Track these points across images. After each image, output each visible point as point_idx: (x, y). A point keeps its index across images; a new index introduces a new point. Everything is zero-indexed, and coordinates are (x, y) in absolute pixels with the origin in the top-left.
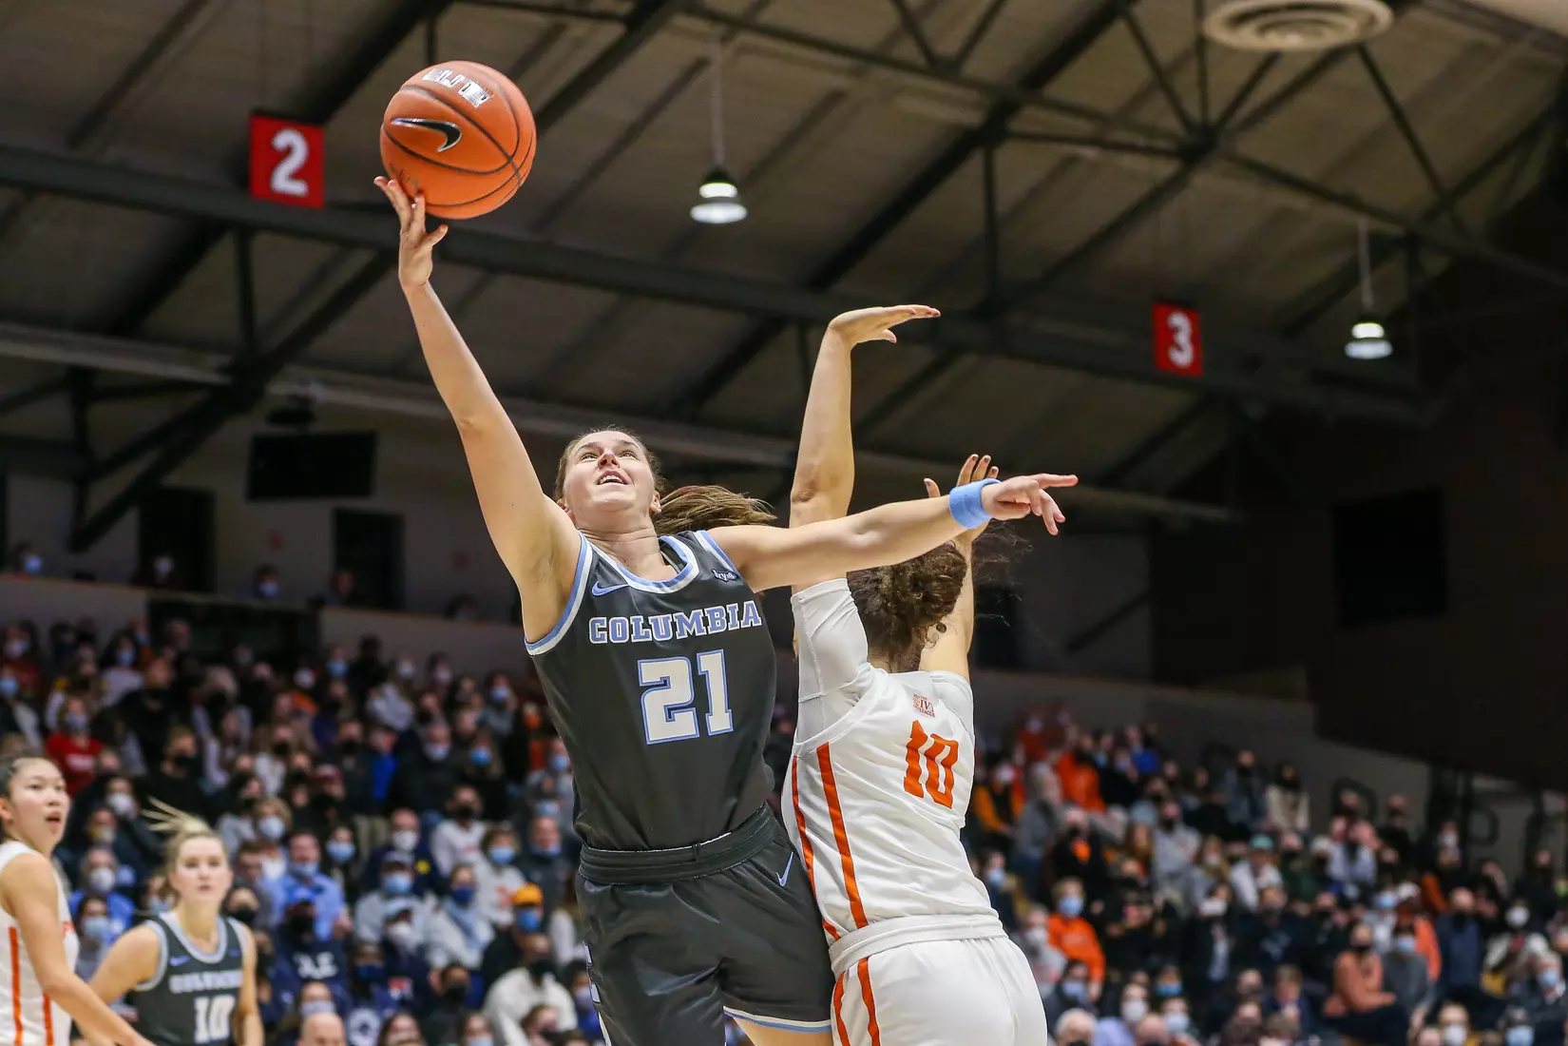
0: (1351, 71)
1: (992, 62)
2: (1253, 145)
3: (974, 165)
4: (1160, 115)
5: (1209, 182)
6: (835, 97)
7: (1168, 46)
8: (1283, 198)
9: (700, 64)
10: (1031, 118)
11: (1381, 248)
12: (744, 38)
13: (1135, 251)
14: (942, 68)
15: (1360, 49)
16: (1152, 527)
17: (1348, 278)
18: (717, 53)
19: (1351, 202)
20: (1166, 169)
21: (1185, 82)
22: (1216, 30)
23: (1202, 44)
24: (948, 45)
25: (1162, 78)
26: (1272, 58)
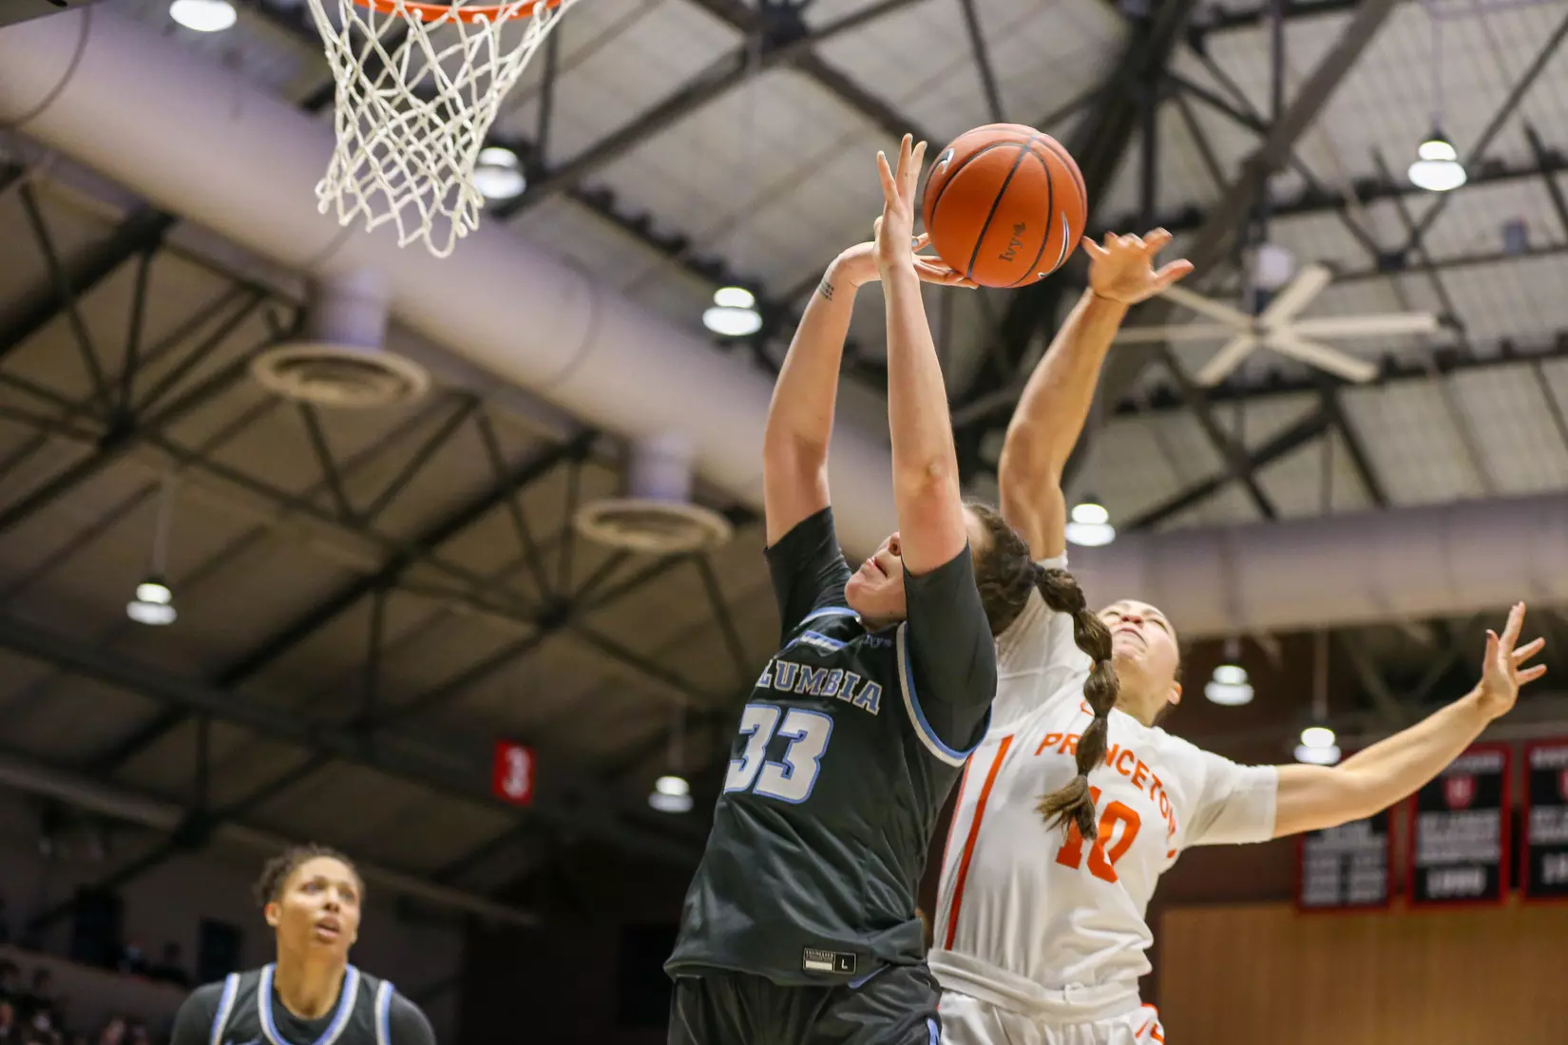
0: (689, 573)
1: (396, 522)
2: (603, 621)
3: (366, 605)
4: (527, 586)
5: (559, 647)
6: (258, 533)
7: (542, 528)
8: (614, 667)
9: (151, 489)
10: (419, 572)
11: (693, 719)
12: (195, 471)
13: (489, 694)
14: (353, 521)
15: (699, 558)
16: (470, 924)
17: (659, 742)
18: (171, 480)
19: (673, 679)
20: (523, 630)
21: (551, 561)
22: (584, 522)
23: (568, 534)
24: (361, 502)
25: (532, 555)
26: (622, 555)
